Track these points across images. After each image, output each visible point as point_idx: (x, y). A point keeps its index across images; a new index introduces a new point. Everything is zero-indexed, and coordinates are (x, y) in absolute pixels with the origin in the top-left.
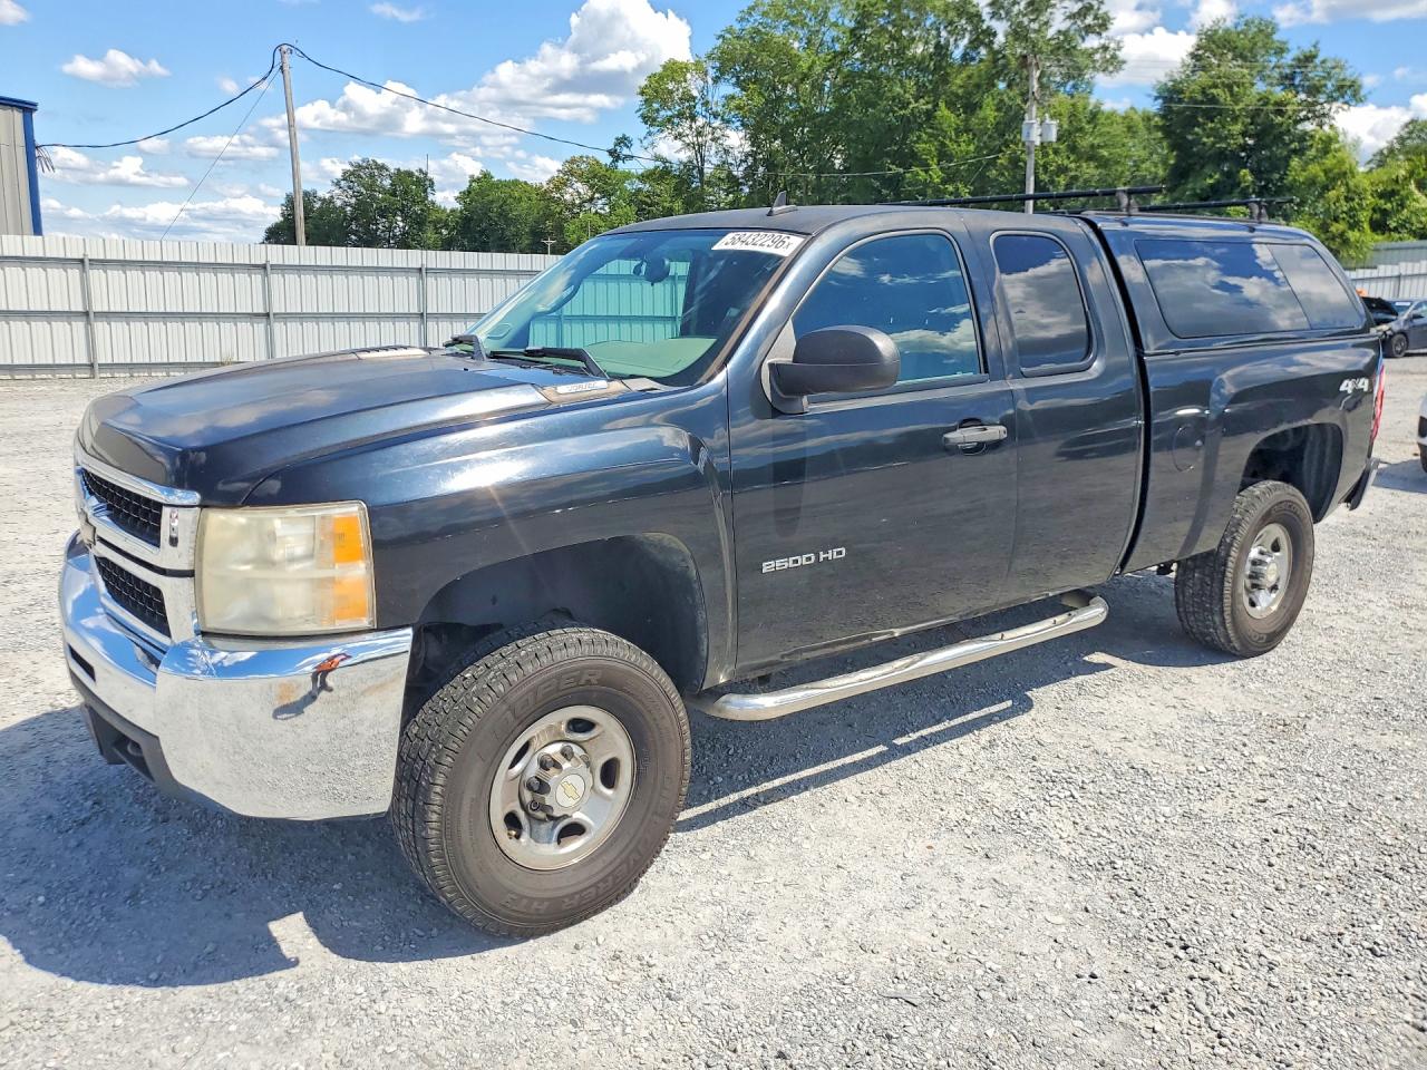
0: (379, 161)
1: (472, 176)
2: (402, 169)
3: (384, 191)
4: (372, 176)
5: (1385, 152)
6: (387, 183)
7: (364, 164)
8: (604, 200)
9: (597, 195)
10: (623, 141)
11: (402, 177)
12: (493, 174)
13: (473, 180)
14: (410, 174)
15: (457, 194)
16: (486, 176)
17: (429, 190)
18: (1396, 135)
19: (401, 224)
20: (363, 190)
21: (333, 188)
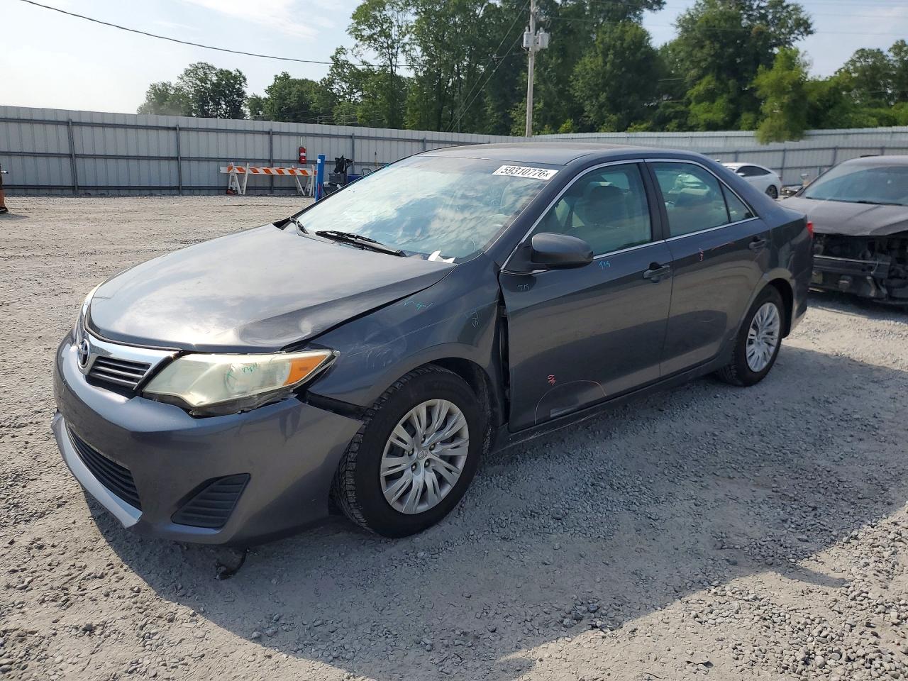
0: (210, 64)
1: (276, 76)
2: (224, 69)
3: (213, 84)
4: (205, 73)
5: (843, 70)
6: (214, 79)
7: (200, 66)
8: (360, 93)
9: (355, 90)
10: (340, 51)
11: (225, 74)
12: (289, 75)
13: (277, 78)
14: (231, 73)
15: (267, 88)
16: (286, 76)
17: (243, 84)
18: (850, 59)
19: (224, 107)
20: (198, 83)
21: (179, 81)
